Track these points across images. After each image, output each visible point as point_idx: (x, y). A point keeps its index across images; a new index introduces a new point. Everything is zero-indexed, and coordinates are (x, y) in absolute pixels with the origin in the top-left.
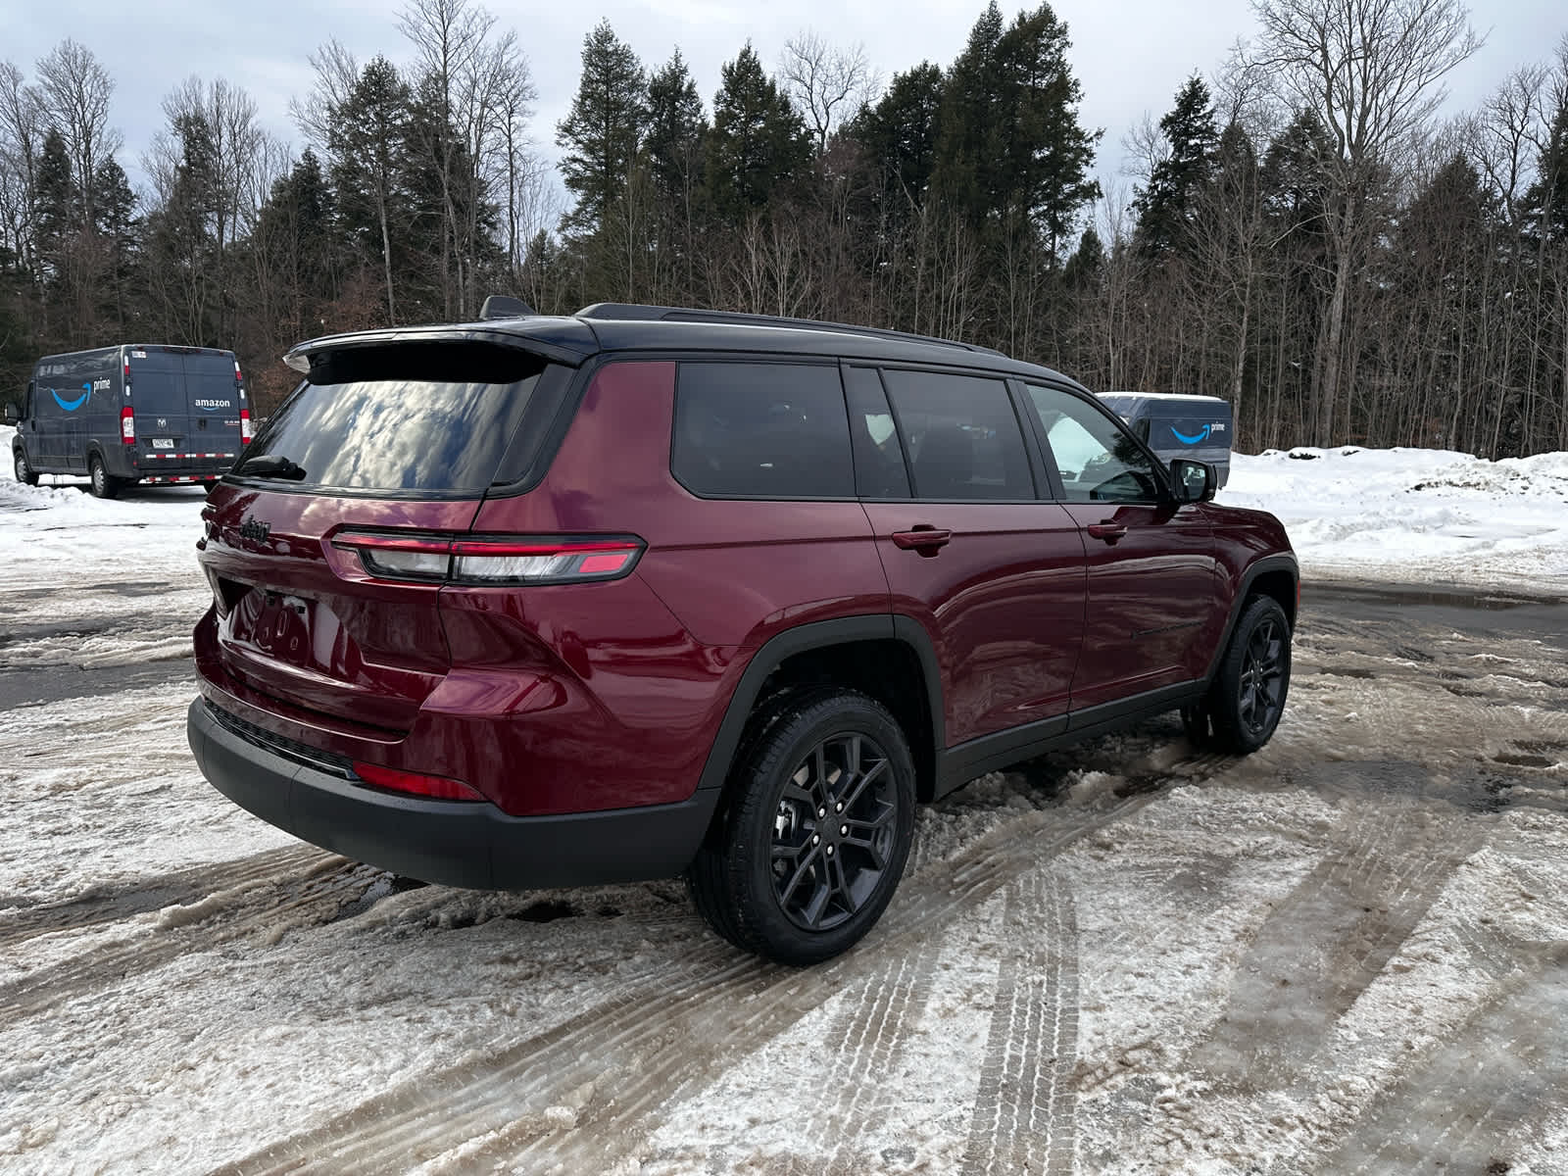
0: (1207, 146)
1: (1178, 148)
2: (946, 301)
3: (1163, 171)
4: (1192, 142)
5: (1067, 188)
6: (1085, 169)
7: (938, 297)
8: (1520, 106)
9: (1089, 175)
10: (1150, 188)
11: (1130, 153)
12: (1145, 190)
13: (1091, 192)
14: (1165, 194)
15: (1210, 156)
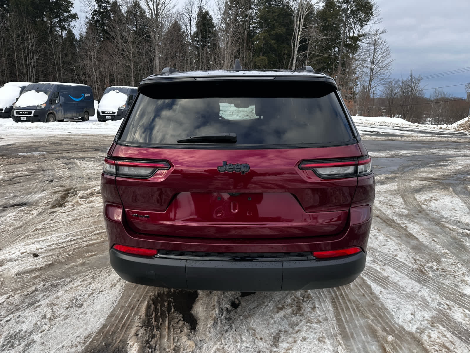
0: (109, 7)
1: (99, 6)
2: (28, 50)
3: (95, 13)
4: (103, 5)
5: (65, 14)
6: (72, 8)
7: (24, 49)
8: (190, 9)
9: (73, 11)
10: (92, 18)
11: (83, 5)
12: (90, 18)
13: (75, 17)
14: (97, 21)
15: (110, 10)
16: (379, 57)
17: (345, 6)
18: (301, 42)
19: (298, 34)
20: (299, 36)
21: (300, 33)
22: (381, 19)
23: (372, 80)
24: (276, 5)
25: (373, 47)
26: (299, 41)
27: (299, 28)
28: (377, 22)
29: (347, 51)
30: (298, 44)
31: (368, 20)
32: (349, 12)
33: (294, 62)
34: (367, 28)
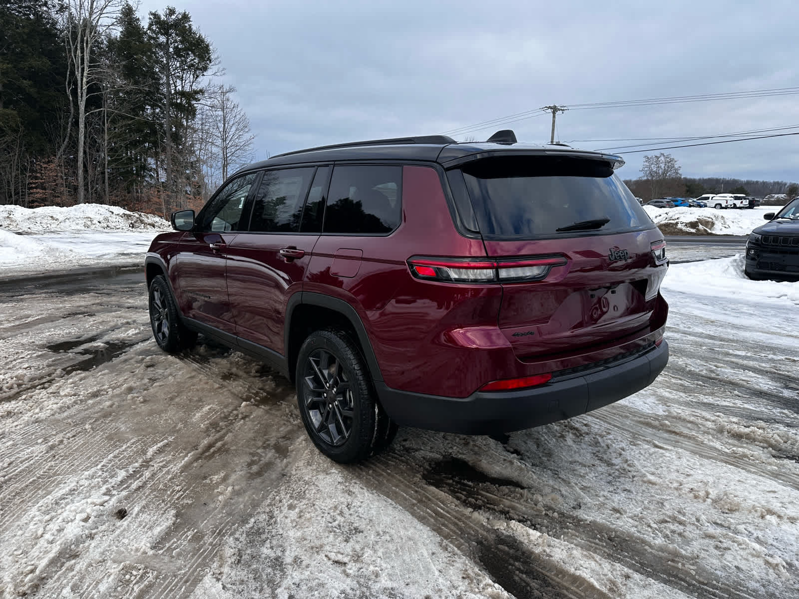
16: (234, 129)
17: (162, 39)
18: (90, 90)
19: (82, 76)
20: (85, 80)
21: (85, 74)
22: (224, 69)
23: (227, 164)
24: (20, 12)
25: (220, 113)
26: (85, 87)
27: (83, 63)
28: (218, 74)
29: (176, 116)
30: (84, 94)
31: (205, 69)
32: (171, 50)
33: (82, 126)
34: (203, 82)
